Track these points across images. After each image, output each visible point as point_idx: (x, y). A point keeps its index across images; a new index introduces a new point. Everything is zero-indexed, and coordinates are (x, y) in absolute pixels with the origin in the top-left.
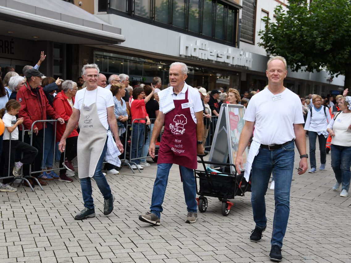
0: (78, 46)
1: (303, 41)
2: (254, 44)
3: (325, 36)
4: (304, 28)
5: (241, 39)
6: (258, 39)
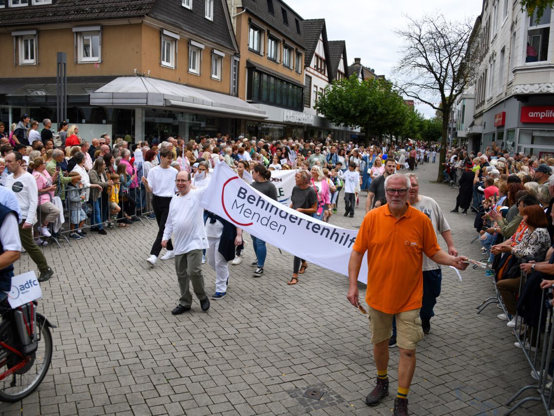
0: (240, 120)
1: (343, 109)
2: (310, 107)
3: (356, 107)
4: (344, 102)
5: (305, 105)
6: (313, 104)
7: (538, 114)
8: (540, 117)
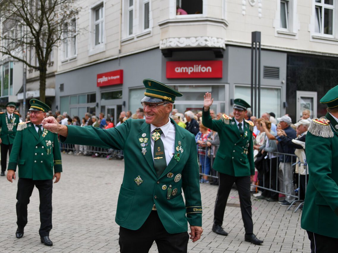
7: (186, 70)
8: (188, 73)
